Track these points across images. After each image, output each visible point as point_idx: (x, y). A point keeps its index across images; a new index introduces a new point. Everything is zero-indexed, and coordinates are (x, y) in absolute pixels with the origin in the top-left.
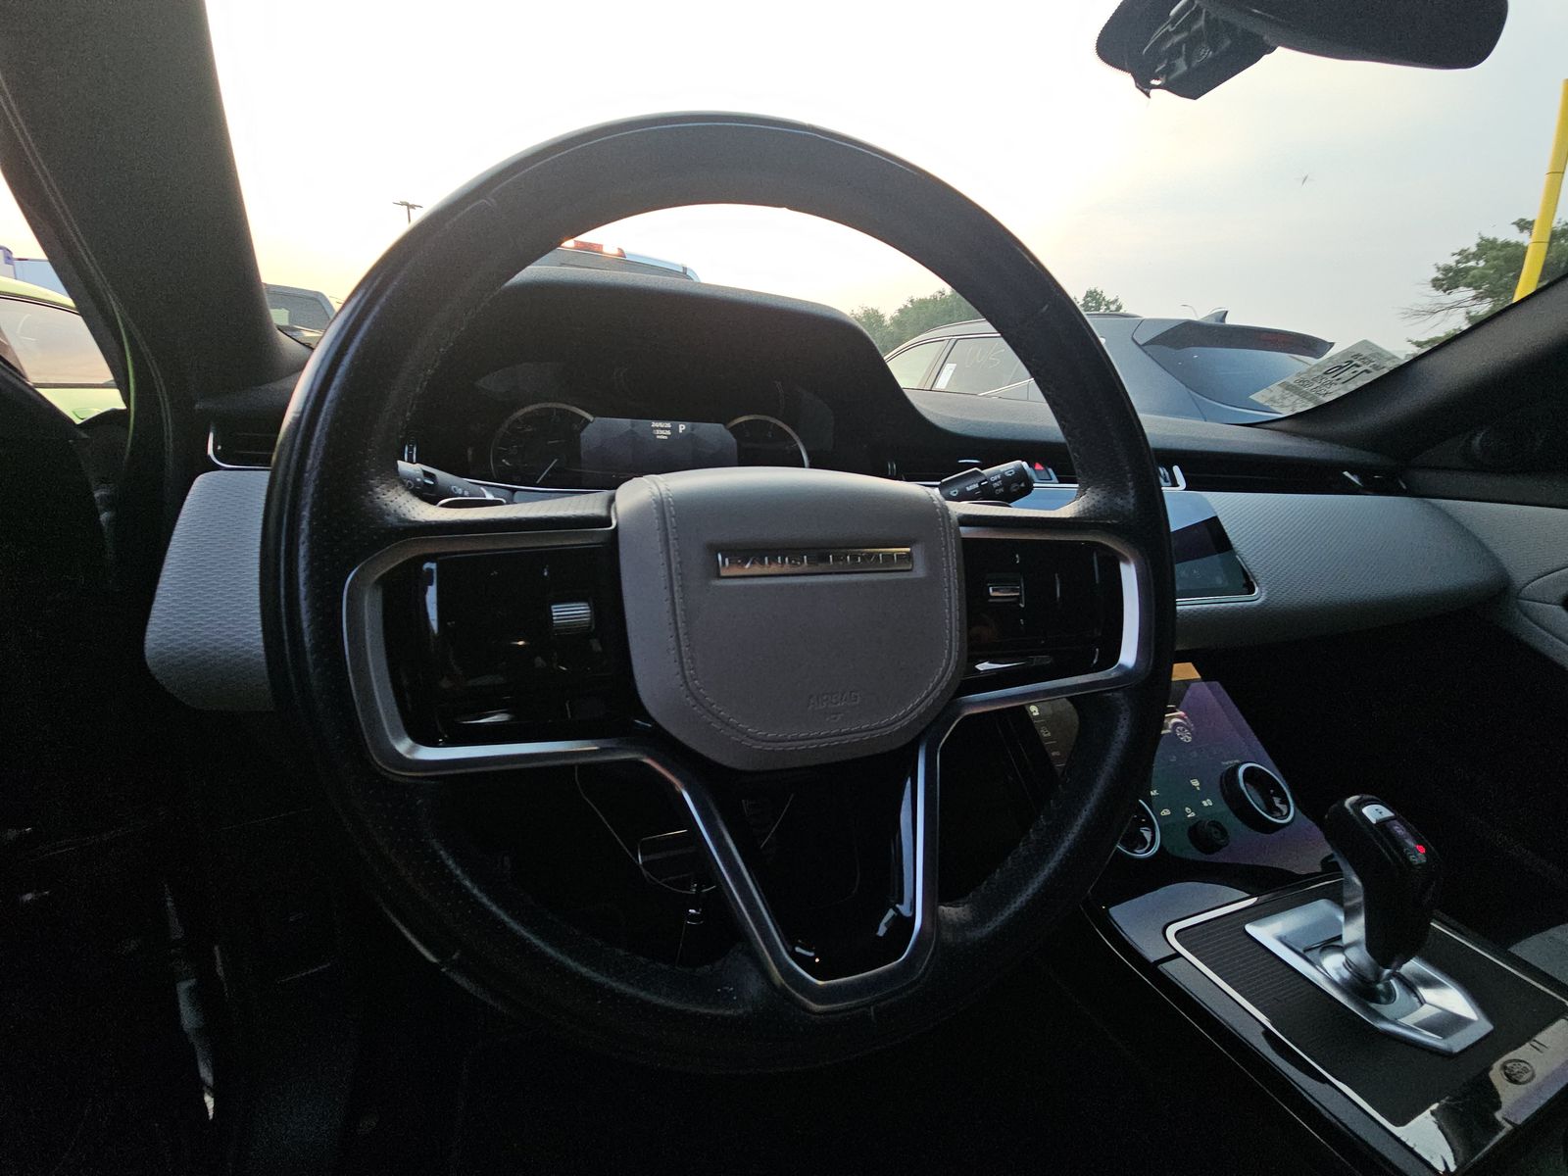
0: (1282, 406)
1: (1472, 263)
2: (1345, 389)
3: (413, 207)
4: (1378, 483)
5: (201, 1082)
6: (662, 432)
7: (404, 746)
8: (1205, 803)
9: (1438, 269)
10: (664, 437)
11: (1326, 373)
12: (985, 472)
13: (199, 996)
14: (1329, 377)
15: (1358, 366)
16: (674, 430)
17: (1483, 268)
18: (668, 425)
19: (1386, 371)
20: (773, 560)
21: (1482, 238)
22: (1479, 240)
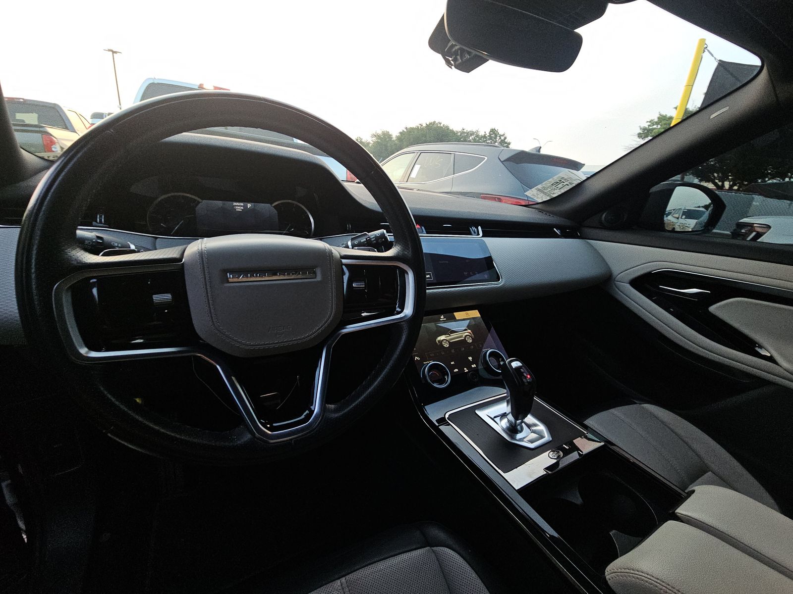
0: (538, 198)
1: (655, 126)
2: (560, 191)
3: (116, 52)
4: (567, 233)
5: (20, 529)
6: (239, 208)
7: (83, 351)
8: (473, 366)
9: (641, 128)
10: (240, 210)
11: (552, 185)
12: (370, 234)
13: (13, 488)
14: (554, 187)
15: (564, 182)
16: (245, 207)
17: (659, 129)
18: (242, 204)
19: (574, 185)
20: (252, 276)
21: (660, 115)
22: (659, 116)
